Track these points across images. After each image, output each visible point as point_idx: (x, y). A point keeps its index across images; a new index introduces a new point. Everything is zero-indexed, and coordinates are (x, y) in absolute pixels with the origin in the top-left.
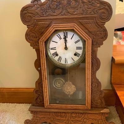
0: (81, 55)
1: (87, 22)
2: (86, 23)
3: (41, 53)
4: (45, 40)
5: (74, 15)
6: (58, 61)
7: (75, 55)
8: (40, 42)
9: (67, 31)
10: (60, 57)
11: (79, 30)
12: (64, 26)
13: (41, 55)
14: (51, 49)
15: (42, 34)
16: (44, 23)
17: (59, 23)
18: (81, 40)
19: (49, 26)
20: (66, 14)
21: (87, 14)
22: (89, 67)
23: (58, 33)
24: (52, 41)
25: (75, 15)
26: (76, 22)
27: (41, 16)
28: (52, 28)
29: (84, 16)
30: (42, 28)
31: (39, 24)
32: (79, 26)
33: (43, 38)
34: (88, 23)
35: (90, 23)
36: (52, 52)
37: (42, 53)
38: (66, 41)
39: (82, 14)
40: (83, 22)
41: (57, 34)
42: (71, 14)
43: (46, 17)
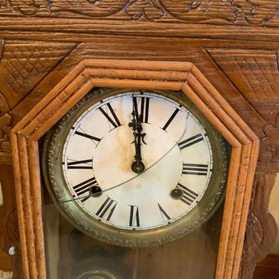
0: (199, 199)
1: (245, 58)
2: (242, 66)
3: (19, 186)
4: (40, 133)
5: (188, 21)
6: (97, 217)
7: (176, 194)
8: (14, 137)
9: (146, 95)
10: (109, 202)
11: (208, 97)
12: (140, 73)
13: (20, 196)
14: (72, 165)
15: (28, 97)
16: (39, 48)
17: (114, 56)
18: (206, 139)
19: (60, 64)
20: (151, 11)
21: (251, 23)
22: (233, 252)
23: (106, 101)
24: (77, 133)
25: (195, 21)
26: (196, 56)
27: (25, 14)
28: (80, 78)
29: (235, 30)
30: (30, 71)
31: (12, 50)
32: (207, 77)
33: (33, 122)
34: (251, 67)
35: (260, 66)
36: (74, 177)
37: (23, 186)
38: (139, 136)
39: (228, 20)
40: (224, 59)
41: (98, 104)
42: (175, 16)
43: (51, 21)
